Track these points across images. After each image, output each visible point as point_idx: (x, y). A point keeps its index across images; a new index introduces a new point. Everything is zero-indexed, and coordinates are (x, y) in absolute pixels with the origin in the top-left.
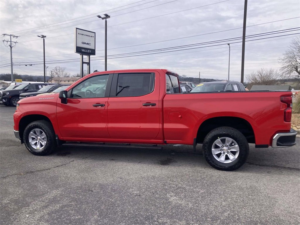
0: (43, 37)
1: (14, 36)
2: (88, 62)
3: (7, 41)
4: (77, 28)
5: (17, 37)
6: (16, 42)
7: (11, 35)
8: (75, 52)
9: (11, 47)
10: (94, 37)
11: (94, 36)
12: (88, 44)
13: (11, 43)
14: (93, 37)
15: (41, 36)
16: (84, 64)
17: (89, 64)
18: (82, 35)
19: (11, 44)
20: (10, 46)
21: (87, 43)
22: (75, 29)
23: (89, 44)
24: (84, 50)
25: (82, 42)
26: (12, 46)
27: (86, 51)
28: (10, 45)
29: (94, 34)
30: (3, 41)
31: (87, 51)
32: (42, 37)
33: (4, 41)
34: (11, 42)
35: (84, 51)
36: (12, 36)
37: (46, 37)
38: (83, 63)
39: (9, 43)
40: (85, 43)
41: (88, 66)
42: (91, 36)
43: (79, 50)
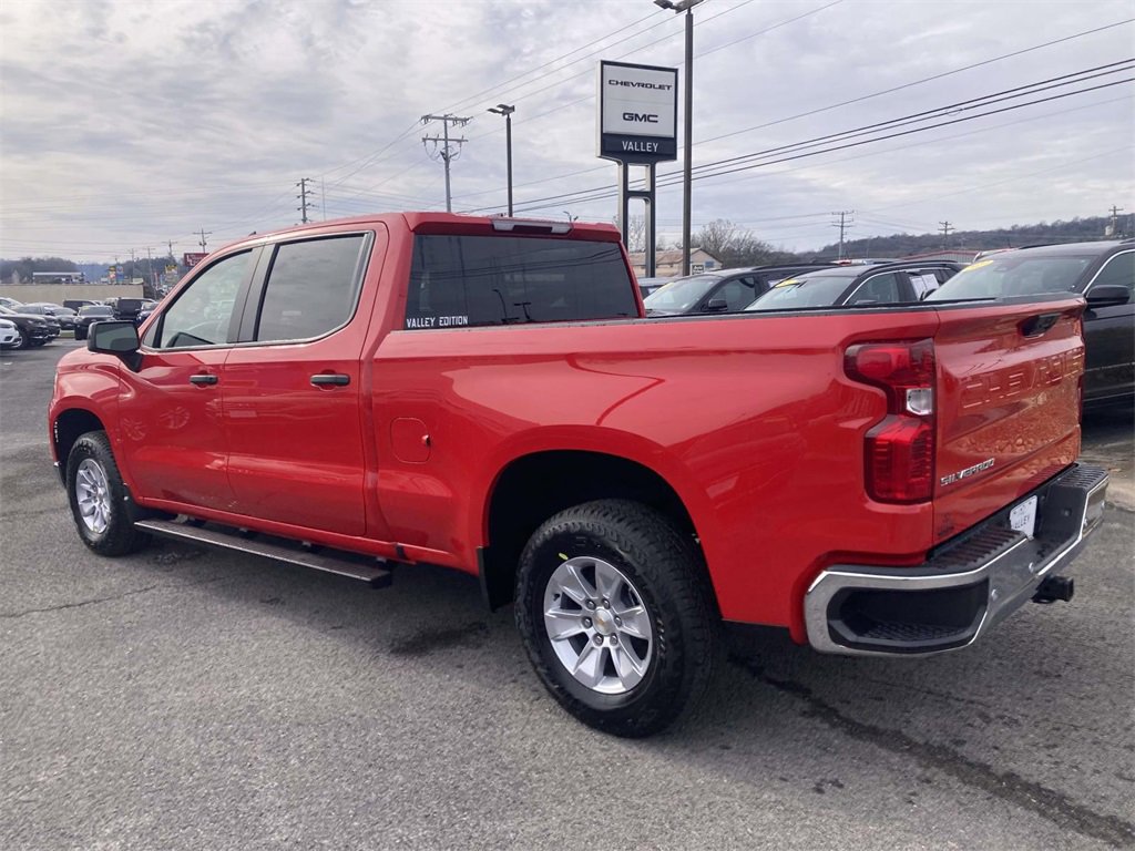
0: (507, 110)
1: (456, 120)
2: (648, 189)
3: (435, 140)
4: (604, 59)
5: (466, 120)
6: (460, 138)
7: (445, 118)
8: (599, 154)
9: (447, 159)
10: (673, 89)
11: (673, 85)
12: (646, 118)
13: (446, 143)
14: (669, 87)
15: (501, 110)
16: (632, 201)
17: (649, 196)
18: (626, 84)
19: (447, 147)
20: (443, 154)
21: (644, 116)
22: (599, 64)
23: (651, 118)
24: (628, 146)
25: (625, 114)
26: (450, 154)
27: (639, 147)
28: (444, 151)
29: (673, 74)
30: (424, 140)
31: (645, 147)
32: (503, 113)
33: (428, 141)
34: (446, 140)
35: (631, 147)
36: (450, 119)
37: (513, 109)
38: (628, 194)
39: (441, 144)
40: (637, 115)
41: (649, 206)
42: (660, 87)
43: (612, 146)
